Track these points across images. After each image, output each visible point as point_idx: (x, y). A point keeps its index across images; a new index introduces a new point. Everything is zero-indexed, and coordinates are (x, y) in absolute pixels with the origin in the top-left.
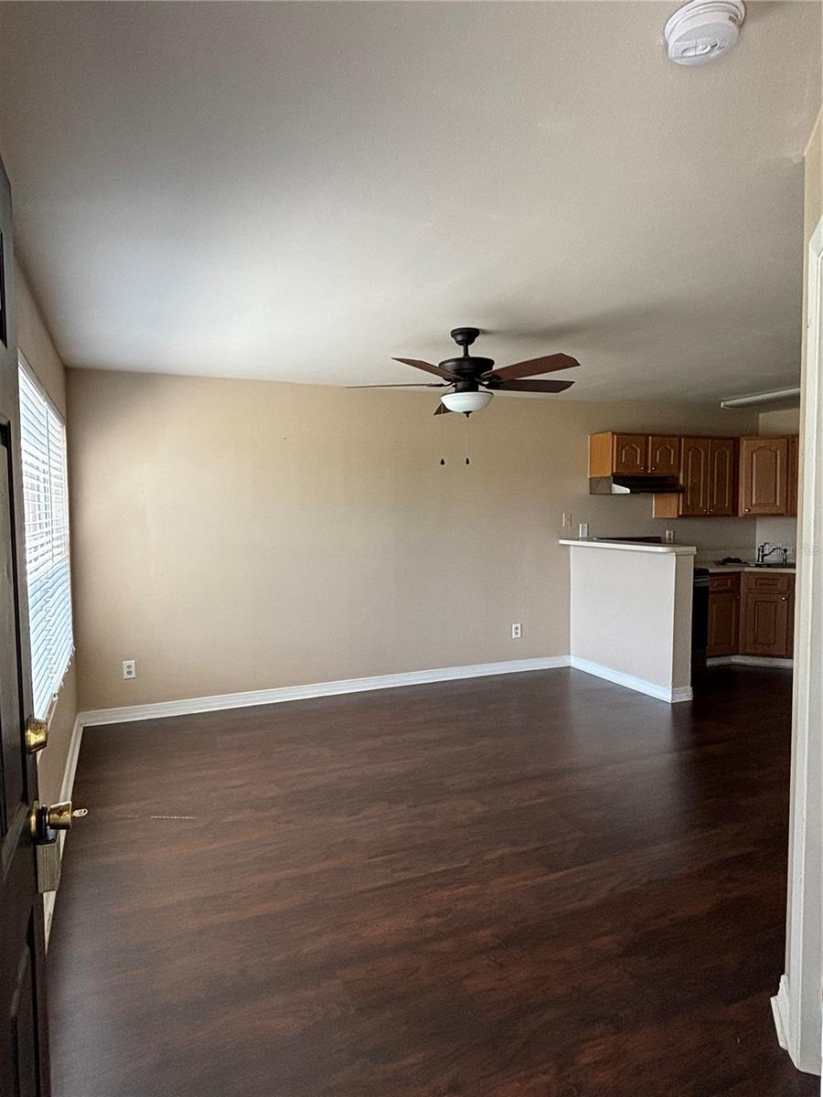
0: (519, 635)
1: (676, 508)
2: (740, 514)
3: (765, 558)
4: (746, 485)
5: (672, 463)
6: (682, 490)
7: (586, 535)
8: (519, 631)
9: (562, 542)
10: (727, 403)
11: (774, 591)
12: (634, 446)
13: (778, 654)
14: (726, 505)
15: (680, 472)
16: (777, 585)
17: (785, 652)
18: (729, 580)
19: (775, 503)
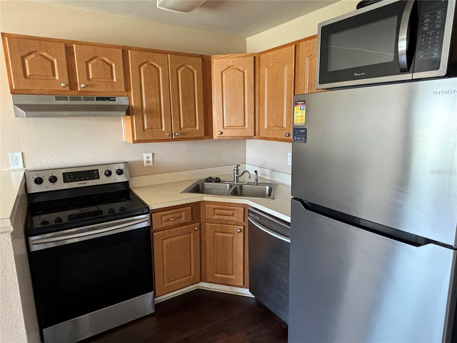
1: (131, 133)
2: (214, 137)
5: (115, 80)
11: (230, 221)
12: (46, 54)
13: (235, 284)
14: (197, 128)
15: (130, 91)
16: (233, 215)
17: (242, 281)
18: (183, 214)
19: (244, 126)
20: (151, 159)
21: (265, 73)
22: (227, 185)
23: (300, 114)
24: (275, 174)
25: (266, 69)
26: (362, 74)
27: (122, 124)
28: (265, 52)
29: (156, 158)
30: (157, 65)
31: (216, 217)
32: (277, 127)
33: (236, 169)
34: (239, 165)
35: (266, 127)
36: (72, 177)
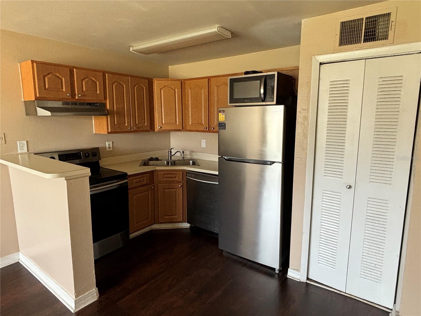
1: (106, 127)
2: (156, 130)
3: (172, 156)
4: (158, 110)
5: (98, 92)
6: (110, 114)
7: (25, 151)
11: (174, 181)
12: (58, 75)
13: (178, 221)
14: (146, 124)
15: (107, 100)
16: (176, 177)
17: (182, 219)
18: (145, 178)
19: (176, 123)
20: (111, 146)
21: (189, 92)
22: (165, 162)
23: (222, 117)
24: (194, 154)
25: (189, 89)
26: (248, 101)
27: (93, 121)
28: (188, 80)
29: (114, 145)
30: (122, 83)
31: (165, 179)
32: (198, 124)
33: (170, 151)
34: (173, 148)
35: (190, 124)
36: (64, 157)
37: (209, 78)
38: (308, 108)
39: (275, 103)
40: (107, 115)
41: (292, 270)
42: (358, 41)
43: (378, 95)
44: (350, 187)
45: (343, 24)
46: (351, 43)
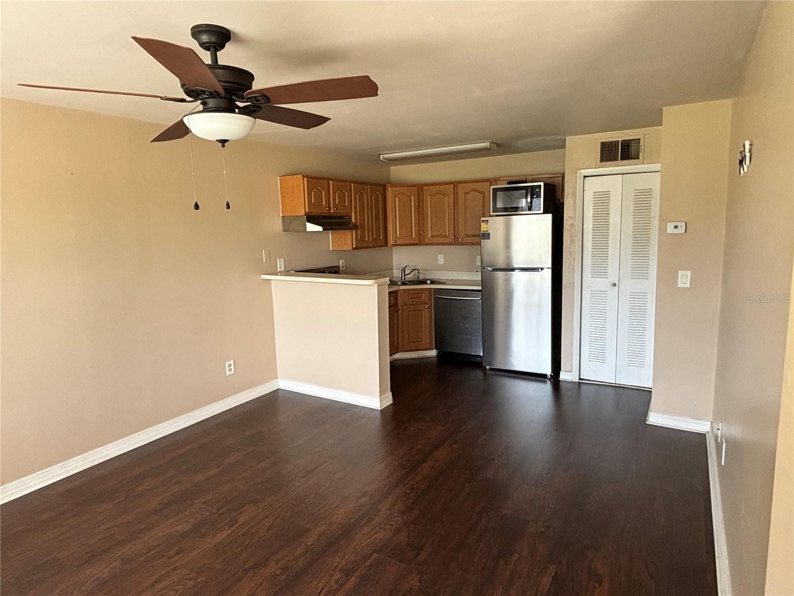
0: (233, 371)
2: (390, 244)
3: (406, 276)
6: (355, 227)
7: (283, 269)
8: (232, 367)
9: (264, 277)
10: (384, 156)
11: (420, 302)
12: (319, 188)
13: (424, 348)
14: (381, 238)
15: (352, 212)
16: (421, 297)
17: (428, 345)
19: (412, 235)
23: (485, 226)
24: (427, 273)
25: (428, 196)
26: (513, 210)
27: (330, 236)
28: (428, 185)
29: (347, 263)
30: (363, 193)
31: (410, 300)
32: (440, 235)
33: (403, 269)
35: (429, 236)
37: (455, 184)
38: (575, 216)
39: (542, 211)
40: (351, 229)
41: (564, 373)
42: (616, 159)
43: (634, 204)
44: (615, 285)
45: (602, 143)
46: (610, 160)
